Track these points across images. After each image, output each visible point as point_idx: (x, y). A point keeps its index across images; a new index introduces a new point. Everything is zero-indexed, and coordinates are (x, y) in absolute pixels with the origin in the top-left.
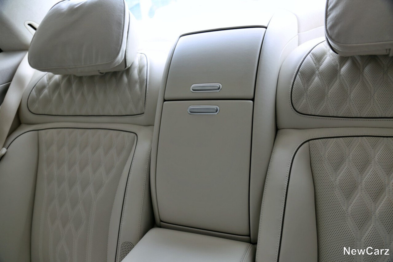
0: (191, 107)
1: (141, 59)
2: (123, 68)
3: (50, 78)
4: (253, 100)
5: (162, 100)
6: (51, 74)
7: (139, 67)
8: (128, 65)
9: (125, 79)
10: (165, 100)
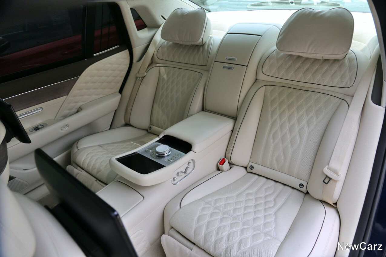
0: (224, 65)
1: (210, 40)
2: (201, 44)
3: (167, 43)
4: (247, 66)
5: (214, 61)
6: (168, 42)
7: (208, 44)
8: (203, 43)
9: (201, 49)
10: (215, 61)
